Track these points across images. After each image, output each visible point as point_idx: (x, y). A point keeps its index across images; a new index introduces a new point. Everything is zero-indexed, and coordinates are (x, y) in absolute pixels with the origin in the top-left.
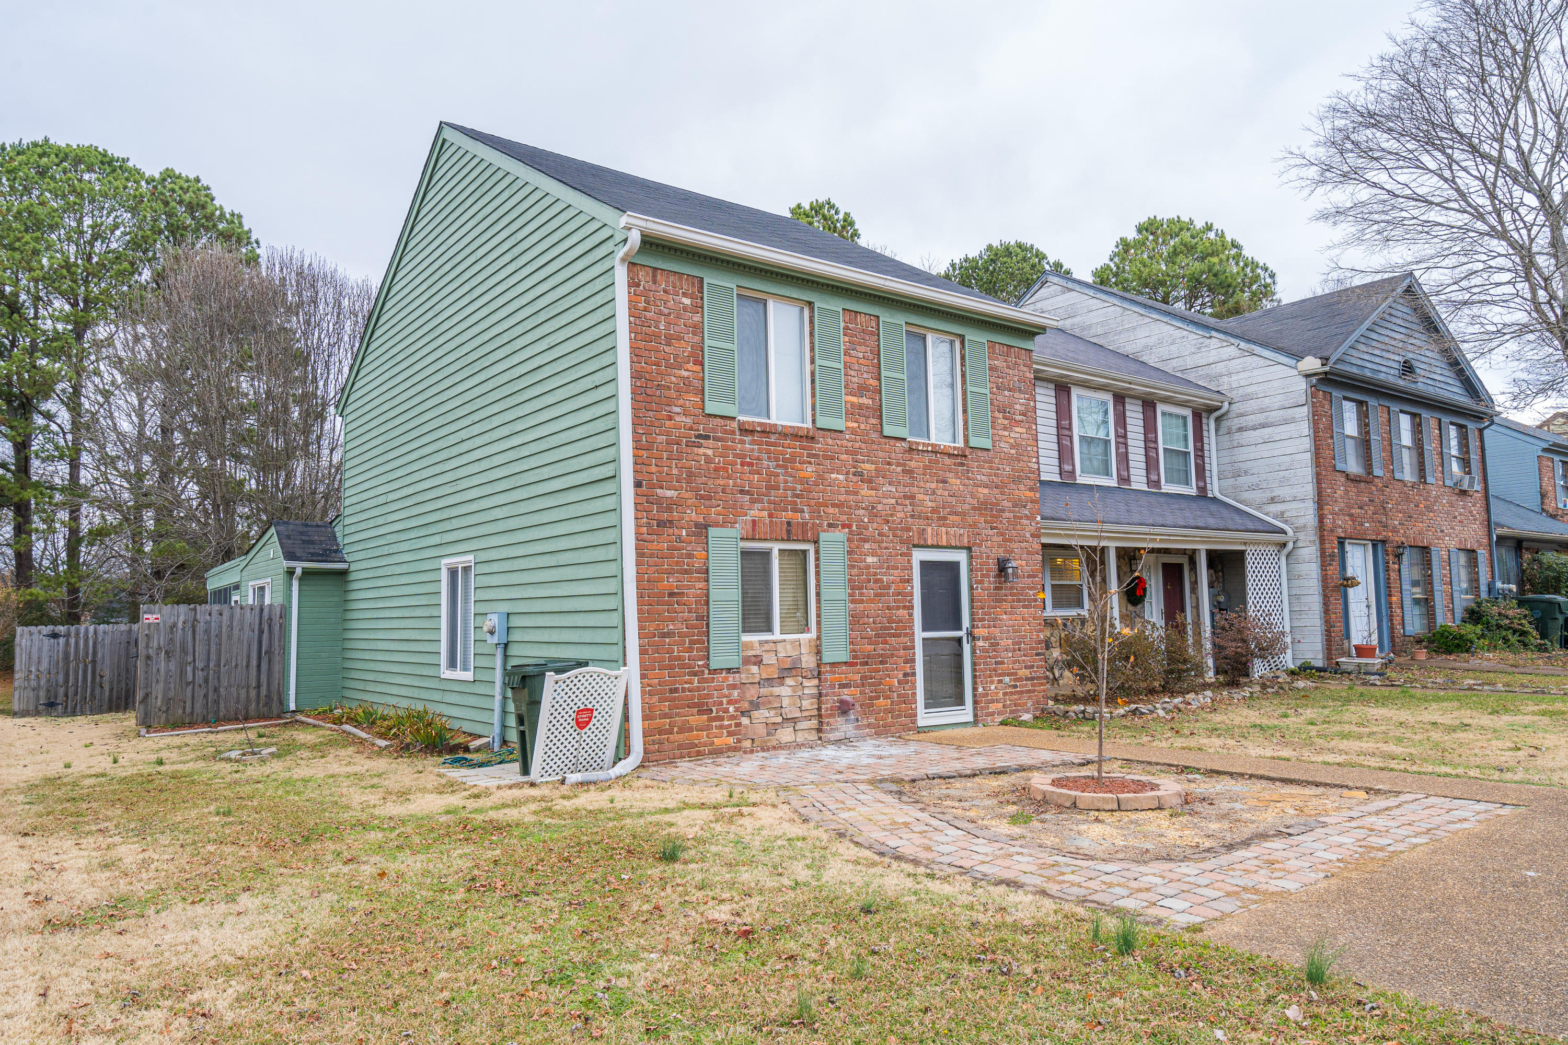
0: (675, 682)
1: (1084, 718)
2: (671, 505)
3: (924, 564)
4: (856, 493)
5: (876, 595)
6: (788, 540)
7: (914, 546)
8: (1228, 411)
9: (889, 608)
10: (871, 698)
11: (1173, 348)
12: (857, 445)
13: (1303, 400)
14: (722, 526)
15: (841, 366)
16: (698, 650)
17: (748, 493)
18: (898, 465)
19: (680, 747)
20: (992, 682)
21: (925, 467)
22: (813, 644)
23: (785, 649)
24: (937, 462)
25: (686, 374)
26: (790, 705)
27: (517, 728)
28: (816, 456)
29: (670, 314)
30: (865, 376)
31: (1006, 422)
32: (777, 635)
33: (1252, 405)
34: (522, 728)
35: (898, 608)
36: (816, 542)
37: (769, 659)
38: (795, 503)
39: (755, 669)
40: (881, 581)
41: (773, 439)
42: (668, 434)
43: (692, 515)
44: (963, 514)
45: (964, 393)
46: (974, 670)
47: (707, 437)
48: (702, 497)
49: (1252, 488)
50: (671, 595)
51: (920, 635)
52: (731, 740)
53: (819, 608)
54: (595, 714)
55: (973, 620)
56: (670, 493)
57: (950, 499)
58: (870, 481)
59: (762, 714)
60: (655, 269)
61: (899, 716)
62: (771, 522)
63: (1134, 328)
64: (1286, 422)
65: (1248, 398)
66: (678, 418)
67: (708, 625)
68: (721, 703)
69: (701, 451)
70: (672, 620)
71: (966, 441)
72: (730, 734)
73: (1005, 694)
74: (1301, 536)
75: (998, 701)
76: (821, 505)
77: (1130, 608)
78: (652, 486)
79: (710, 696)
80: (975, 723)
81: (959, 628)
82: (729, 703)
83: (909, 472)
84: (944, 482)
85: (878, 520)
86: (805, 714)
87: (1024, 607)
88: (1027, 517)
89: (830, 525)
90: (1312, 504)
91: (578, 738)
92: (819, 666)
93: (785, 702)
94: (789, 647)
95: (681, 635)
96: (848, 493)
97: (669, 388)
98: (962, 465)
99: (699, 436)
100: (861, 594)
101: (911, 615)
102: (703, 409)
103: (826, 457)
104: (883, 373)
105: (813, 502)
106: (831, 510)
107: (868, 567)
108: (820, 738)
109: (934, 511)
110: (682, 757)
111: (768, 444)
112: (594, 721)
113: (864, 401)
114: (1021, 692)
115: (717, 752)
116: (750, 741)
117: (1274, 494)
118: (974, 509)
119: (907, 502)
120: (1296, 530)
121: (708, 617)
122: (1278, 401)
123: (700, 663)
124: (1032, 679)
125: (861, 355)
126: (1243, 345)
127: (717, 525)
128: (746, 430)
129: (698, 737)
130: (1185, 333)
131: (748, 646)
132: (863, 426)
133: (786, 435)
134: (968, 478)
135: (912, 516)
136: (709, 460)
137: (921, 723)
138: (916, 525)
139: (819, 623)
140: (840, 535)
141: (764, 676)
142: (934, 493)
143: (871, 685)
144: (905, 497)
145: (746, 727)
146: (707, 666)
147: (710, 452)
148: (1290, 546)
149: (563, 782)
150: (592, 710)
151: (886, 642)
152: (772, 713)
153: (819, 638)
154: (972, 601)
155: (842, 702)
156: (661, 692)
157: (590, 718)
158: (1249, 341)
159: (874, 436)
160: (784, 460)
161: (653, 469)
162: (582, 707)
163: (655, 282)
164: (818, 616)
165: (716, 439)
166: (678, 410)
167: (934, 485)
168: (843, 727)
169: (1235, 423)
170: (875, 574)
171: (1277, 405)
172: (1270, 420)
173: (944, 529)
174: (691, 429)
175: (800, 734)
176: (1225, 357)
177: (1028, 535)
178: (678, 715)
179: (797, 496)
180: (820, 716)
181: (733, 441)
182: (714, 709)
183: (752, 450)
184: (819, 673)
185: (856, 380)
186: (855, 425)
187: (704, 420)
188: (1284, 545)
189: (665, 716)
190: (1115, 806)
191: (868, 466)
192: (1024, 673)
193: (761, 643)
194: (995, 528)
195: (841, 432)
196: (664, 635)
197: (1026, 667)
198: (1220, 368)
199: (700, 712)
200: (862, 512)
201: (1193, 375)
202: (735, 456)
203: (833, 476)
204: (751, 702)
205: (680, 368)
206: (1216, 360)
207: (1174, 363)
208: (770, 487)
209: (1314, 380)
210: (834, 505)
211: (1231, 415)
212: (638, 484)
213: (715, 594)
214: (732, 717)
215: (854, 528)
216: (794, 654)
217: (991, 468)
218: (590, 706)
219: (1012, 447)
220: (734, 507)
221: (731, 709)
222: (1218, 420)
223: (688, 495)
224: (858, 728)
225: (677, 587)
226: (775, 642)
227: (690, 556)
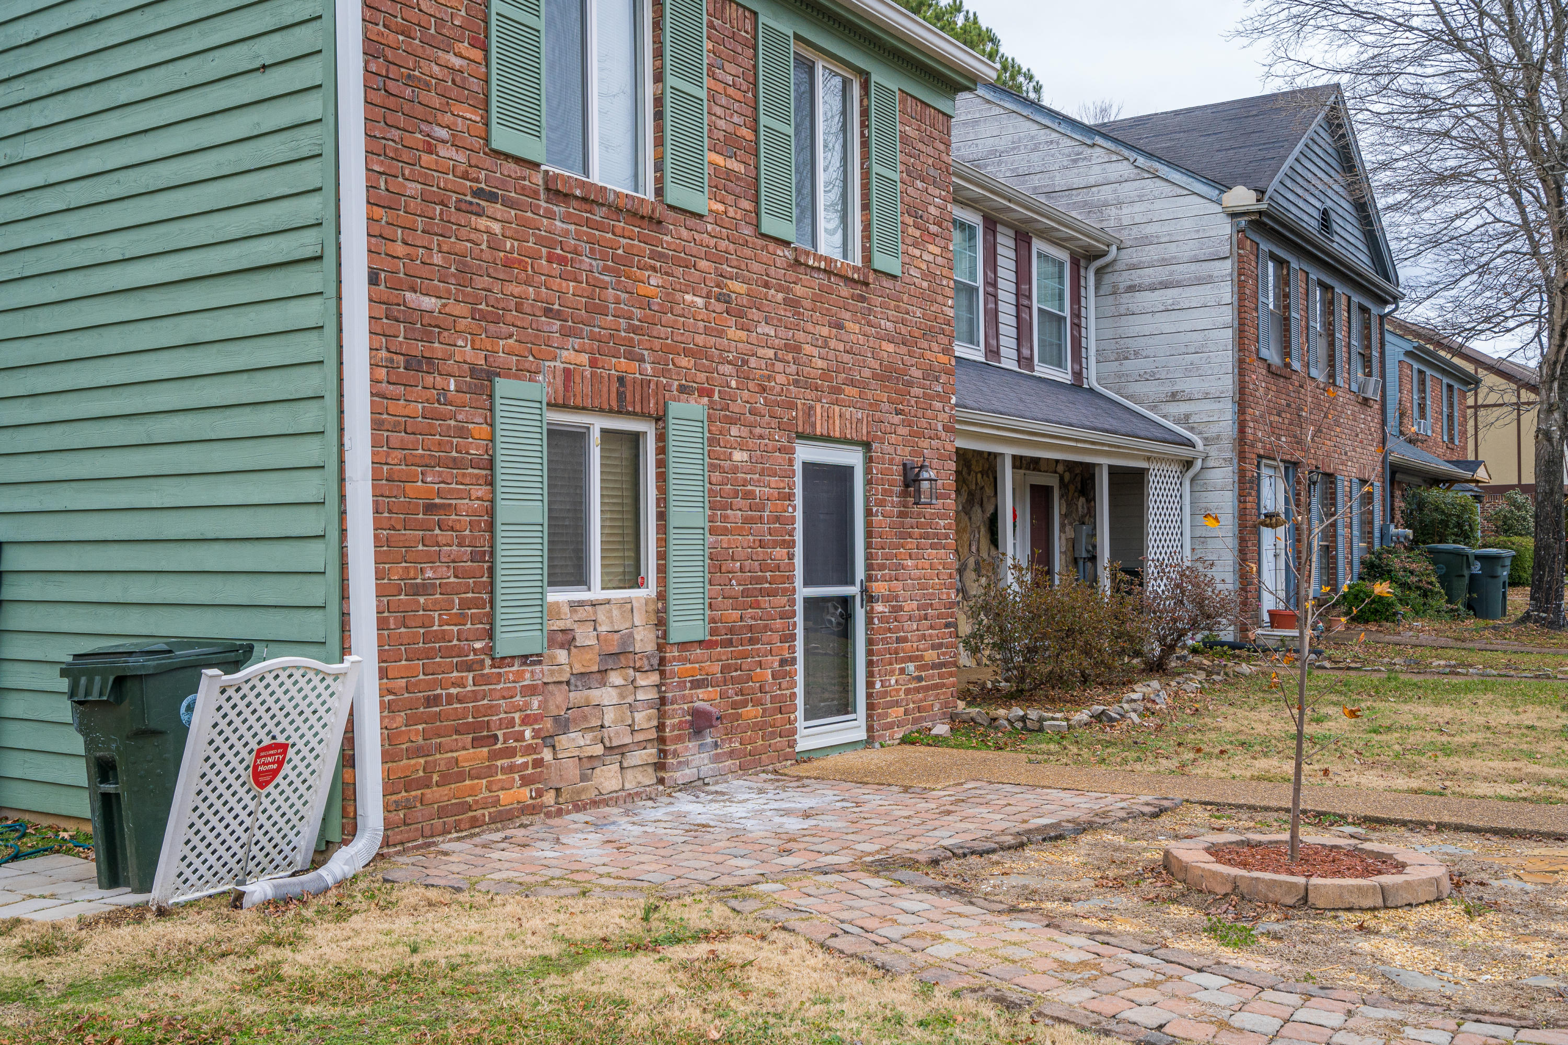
0: (434, 684)
1: (1025, 727)
2: (429, 327)
3: (808, 467)
4: (720, 334)
5: (746, 520)
6: (620, 412)
7: (801, 436)
8: (1115, 260)
9: (762, 544)
10: (735, 705)
11: (1035, 156)
12: (723, 244)
13: (1225, 250)
14: (517, 377)
15: (704, 95)
16: (475, 619)
17: (557, 315)
18: (779, 288)
19: (442, 812)
20: (892, 673)
21: (815, 297)
22: (652, 607)
23: (610, 618)
24: (831, 290)
25: (457, 62)
26: (615, 722)
27: (91, 788)
28: (663, 257)
30: (736, 119)
31: (917, 233)
32: (597, 593)
33: (1151, 253)
34: (109, 788)
35: (775, 544)
36: (660, 419)
37: (585, 636)
38: (630, 344)
39: (563, 655)
40: (752, 494)
41: (598, 216)
42: (425, 180)
43: (466, 351)
44: (861, 385)
45: (866, 174)
46: (869, 653)
47: (492, 198)
48: (484, 317)
49: (1145, 378)
50: (430, 508)
51: (801, 592)
52: (526, 793)
53: (663, 542)
54: (291, 752)
55: (869, 567)
56: (429, 303)
57: (846, 357)
58: (740, 315)
59: (572, 741)
61: (773, 735)
62: (594, 375)
63: (976, 122)
64: (1200, 282)
65: (1145, 241)
66: (443, 151)
67: (491, 571)
68: (512, 723)
69: (482, 223)
70: (431, 559)
71: (867, 258)
72: (525, 781)
73: (908, 692)
74: (1213, 451)
75: (897, 704)
76: (669, 349)
78: (398, 285)
79: (493, 710)
80: (869, 742)
81: (853, 583)
82: (525, 721)
83: (792, 303)
84: (840, 326)
85: (751, 385)
86: (639, 737)
87: (933, 546)
88: (940, 397)
89: (682, 389)
90: (1230, 405)
91: (252, 806)
92: (660, 648)
93: (609, 717)
94: (616, 613)
95: (446, 590)
96: (707, 332)
97: (428, 86)
98: (862, 299)
99: (478, 193)
100: (725, 518)
101: (791, 557)
102: (487, 140)
103: (678, 263)
104: (764, 120)
105: (657, 344)
106: (684, 361)
107: (735, 470)
108: (661, 781)
109: (826, 375)
111: (590, 224)
112: (286, 768)
113: (733, 165)
114: (927, 689)
115: (504, 818)
116: (552, 793)
117: (1176, 388)
118: (876, 377)
119: (790, 357)
120: (1207, 441)
121: (492, 554)
122: (1187, 250)
123: (478, 645)
124: (939, 665)
125: (730, 80)
126: (1141, 161)
127: (505, 373)
128: (558, 192)
129: (473, 792)
130: (1054, 135)
131: (554, 611)
132: (731, 212)
133: (619, 210)
134: (870, 324)
135: (796, 383)
136: (494, 243)
137: (803, 744)
138: (803, 397)
139: (662, 570)
140: (696, 408)
141: (578, 669)
142: (826, 345)
143: (735, 681)
144: (787, 348)
145: (549, 766)
146: (489, 651)
147: (496, 227)
148: (1198, 464)
149: (237, 900)
150: (284, 747)
151: (757, 605)
152: (589, 736)
153: (662, 596)
154: (869, 534)
155: (697, 714)
156: (411, 705)
157: (280, 764)
158: (1150, 155)
159: (748, 231)
160: (615, 258)
161: (400, 248)
162: (267, 741)
164: (662, 556)
165: (509, 204)
166: (443, 133)
167: (825, 331)
168: (696, 758)
169: (1124, 279)
170: (745, 482)
171: (1187, 256)
172: (1177, 277)
173: (837, 408)
174: (465, 176)
175: (629, 774)
176: (1113, 177)
177: (940, 428)
178: (440, 748)
179: (634, 330)
180: (662, 740)
181: (536, 210)
182: (500, 734)
183: (566, 233)
184: (662, 661)
185: (723, 124)
186: (720, 207)
187: (488, 162)
188: (1188, 464)
189: (418, 752)
190: (1380, 902)
191: (738, 287)
192: (931, 656)
193: (575, 605)
194: (901, 412)
195: (700, 216)
196: (416, 590)
197: (933, 647)
198: (1106, 193)
199: (477, 742)
200: (727, 369)
201: (1064, 201)
202: (540, 241)
203: (688, 297)
204: (556, 719)
205: (447, 49)
206: (1101, 180)
207: (1036, 181)
208: (592, 309)
209: (1243, 221)
210: (687, 353)
211: (1119, 266)
212: (373, 279)
213: (505, 511)
214: (528, 750)
215: (716, 397)
216: (624, 625)
217: (897, 309)
218: (281, 739)
219: (924, 276)
220: (535, 340)
221: (528, 734)
222: (1099, 272)
223: (459, 309)
224: (716, 759)
225: (439, 493)
226: (593, 605)
227: (463, 433)
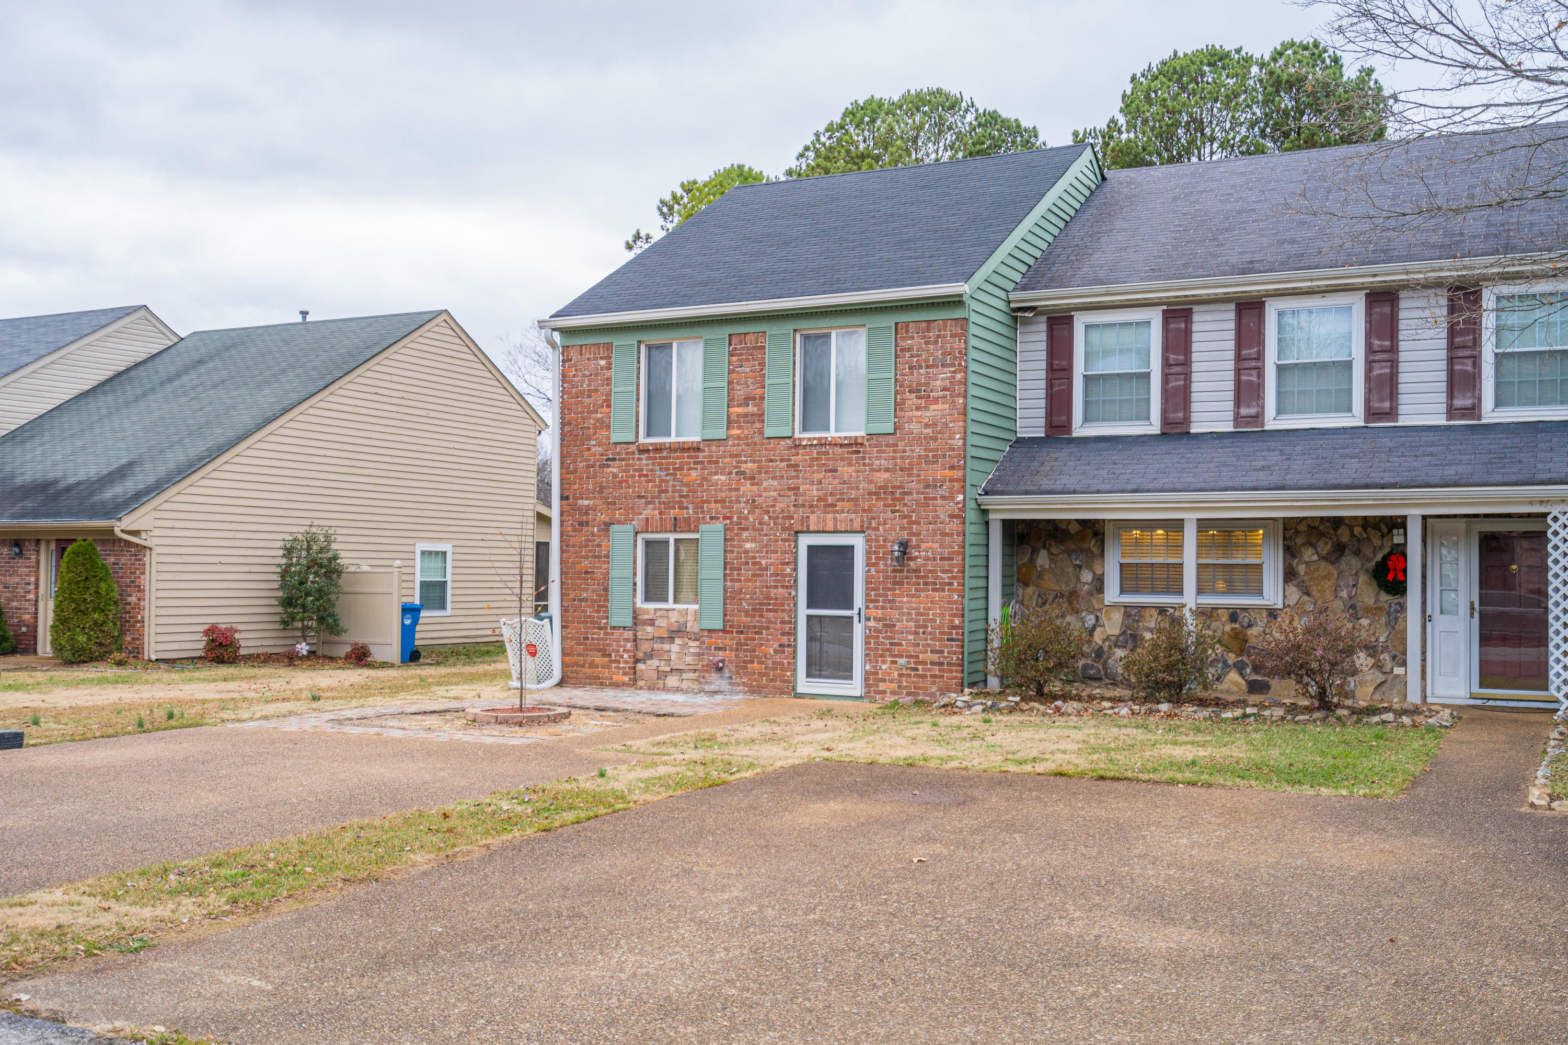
0: (587, 633)
2: (586, 511)
3: (811, 548)
4: (738, 490)
5: (753, 575)
7: (800, 532)
9: (767, 587)
10: (745, 662)
14: (622, 524)
15: (725, 384)
16: (603, 612)
17: (643, 497)
18: (782, 460)
20: (884, 662)
21: (812, 459)
22: (697, 613)
23: (674, 616)
24: (827, 453)
25: (600, 416)
26: (677, 659)
28: (702, 463)
29: (591, 375)
30: (751, 387)
31: (920, 401)
32: (670, 605)
35: (776, 587)
36: (699, 532)
37: (661, 622)
38: (681, 502)
39: (649, 629)
40: (759, 563)
41: (665, 454)
42: (586, 460)
43: (604, 518)
44: (857, 500)
46: (865, 649)
47: (614, 459)
48: (609, 503)
50: (586, 573)
51: (803, 612)
52: (626, 679)
55: (866, 601)
56: (586, 502)
58: (753, 478)
59: (654, 663)
60: (581, 346)
62: (661, 518)
66: (593, 449)
67: (609, 595)
68: (618, 651)
69: (611, 469)
70: (586, 590)
71: (867, 428)
72: (624, 674)
73: (900, 675)
75: (892, 681)
76: (703, 502)
77: (1384, 597)
78: (576, 498)
79: (609, 645)
80: (864, 698)
81: (851, 607)
82: (624, 651)
83: (795, 466)
85: (758, 511)
86: (690, 667)
88: (943, 498)
89: (711, 518)
93: (673, 657)
95: (593, 601)
96: (730, 490)
97: (588, 428)
98: (858, 452)
99: (608, 460)
100: (739, 575)
101: (794, 594)
102: (611, 439)
103: (709, 463)
104: (769, 382)
106: (713, 505)
107: (747, 552)
108: (699, 688)
109: (819, 499)
110: (590, 684)
111: (661, 458)
113: (751, 409)
114: (925, 676)
116: (643, 682)
118: (870, 494)
119: (790, 493)
121: (609, 589)
123: (604, 621)
124: (942, 664)
125: (748, 370)
127: (619, 522)
131: (647, 611)
132: (746, 432)
134: (864, 465)
135: (795, 506)
136: (615, 476)
137: (800, 690)
138: (799, 513)
140: (719, 526)
142: (820, 482)
143: (746, 650)
144: (789, 489)
145: (642, 671)
146: (608, 623)
147: (615, 470)
150: (536, 646)
151: (761, 616)
152: (663, 663)
155: (717, 661)
156: (578, 639)
157: (536, 651)
159: (757, 438)
160: (674, 469)
161: (576, 486)
162: (529, 643)
163: (581, 354)
165: (621, 460)
166: (593, 443)
167: (821, 476)
168: (717, 682)
170: (754, 557)
173: (830, 516)
174: (602, 455)
175: (684, 682)
177: (943, 516)
178: (587, 655)
179: (683, 496)
180: (699, 670)
181: (633, 459)
182: (613, 655)
183: (647, 465)
184: (700, 636)
185: (742, 393)
186: (739, 432)
187: (613, 447)
189: (579, 655)
191: (750, 465)
192: (928, 656)
193: (656, 610)
194: (896, 511)
195: (725, 439)
196: (581, 600)
197: (933, 652)
199: (604, 656)
200: (743, 505)
202: (635, 470)
203: (716, 477)
204: (645, 653)
205: (597, 412)
208: (661, 492)
210: (716, 502)
212: (566, 498)
213: (614, 573)
214: (626, 662)
215: (735, 519)
216: (682, 620)
217: (896, 451)
219: (927, 426)
220: (633, 508)
221: (626, 656)
223: (598, 502)
224: (731, 684)
225: (590, 567)
226: (667, 610)
227: (599, 546)
